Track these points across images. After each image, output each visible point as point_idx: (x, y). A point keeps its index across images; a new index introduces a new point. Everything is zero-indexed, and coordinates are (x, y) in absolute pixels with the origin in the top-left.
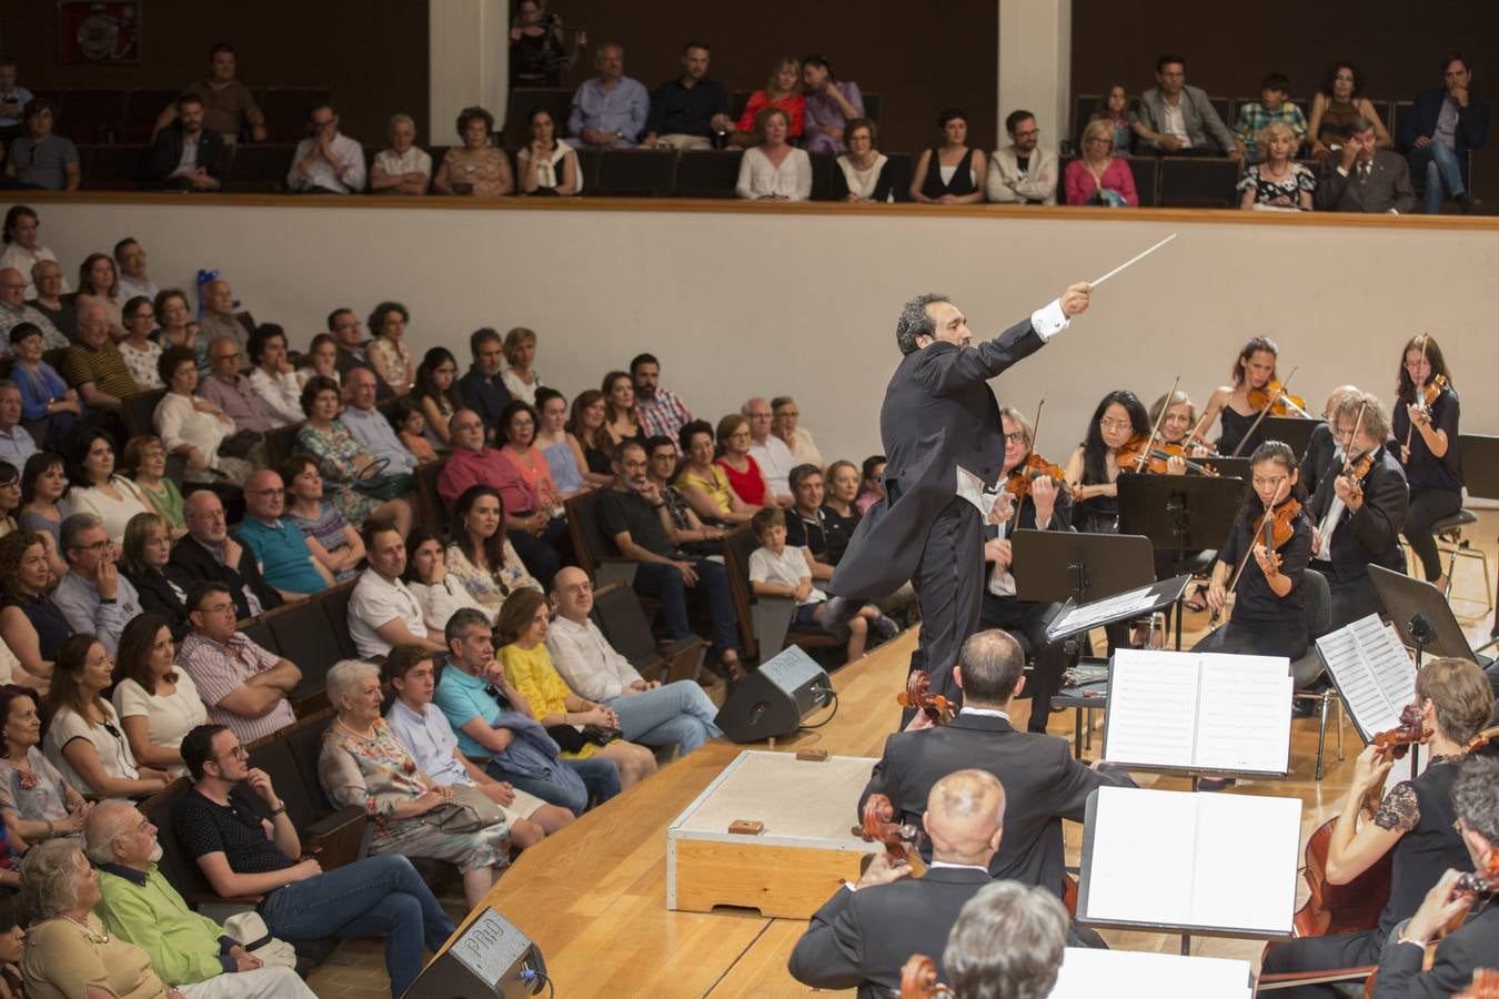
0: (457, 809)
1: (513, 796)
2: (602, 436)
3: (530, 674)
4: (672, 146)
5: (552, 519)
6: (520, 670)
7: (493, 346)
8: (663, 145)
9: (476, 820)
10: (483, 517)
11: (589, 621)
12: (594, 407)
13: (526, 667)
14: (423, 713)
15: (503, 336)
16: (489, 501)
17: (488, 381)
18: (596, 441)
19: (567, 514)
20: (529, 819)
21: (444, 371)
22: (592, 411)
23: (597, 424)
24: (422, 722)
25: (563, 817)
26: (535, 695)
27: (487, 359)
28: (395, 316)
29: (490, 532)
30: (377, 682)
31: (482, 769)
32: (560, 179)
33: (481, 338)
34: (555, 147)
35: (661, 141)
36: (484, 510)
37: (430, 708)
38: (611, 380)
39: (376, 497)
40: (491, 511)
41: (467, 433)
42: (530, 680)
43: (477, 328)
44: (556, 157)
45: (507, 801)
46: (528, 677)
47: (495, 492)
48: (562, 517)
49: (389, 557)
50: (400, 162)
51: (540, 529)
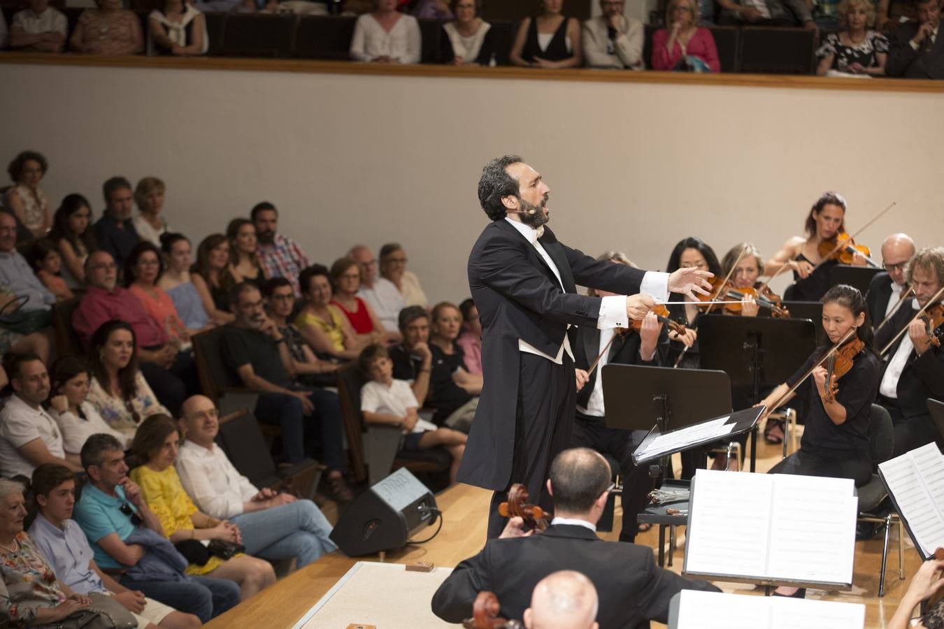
0: (93, 616)
1: (145, 603)
2: (226, 277)
3: (160, 493)
4: (291, 11)
5: (180, 353)
6: (152, 490)
7: (123, 193)
8: (283, 11)
9: (111, 625)
10: (118, 349)
11: (215, 445)
12: (219, 249)
13: (157, 487)
14: (63, 528)
15: (134, 184)
16: (123, 335)
17: (120, 226)
18: (220, 281)
19: (194, 349)
20: (160, 624)
21: (80, 216)
22: (217, 253)
23: (221, 264)
24: (62, 536)
25: (191, 623)
26: (165, 512)
27: (119, 205)
28: (34, 165)
29: (124, 364)
30: (21, 498)
31: (116, 580)
32: (189, 41)
33: (112, 186)
34: (184, 11)
35: (281, 6)
36: (120, 343)
37: (71, 524)
38: (235, 227)
39: (17, 331)
40: (125, 344)
41: (101, 272)
42: (160, 499)
43: (108, 176)
44: (187, 19)
45: (139, 608)
46: (159, 495)
47: (128, 326)
48: (188, 351)
49: (35, 384)
50: (38, 21)
51: (168, 362)
